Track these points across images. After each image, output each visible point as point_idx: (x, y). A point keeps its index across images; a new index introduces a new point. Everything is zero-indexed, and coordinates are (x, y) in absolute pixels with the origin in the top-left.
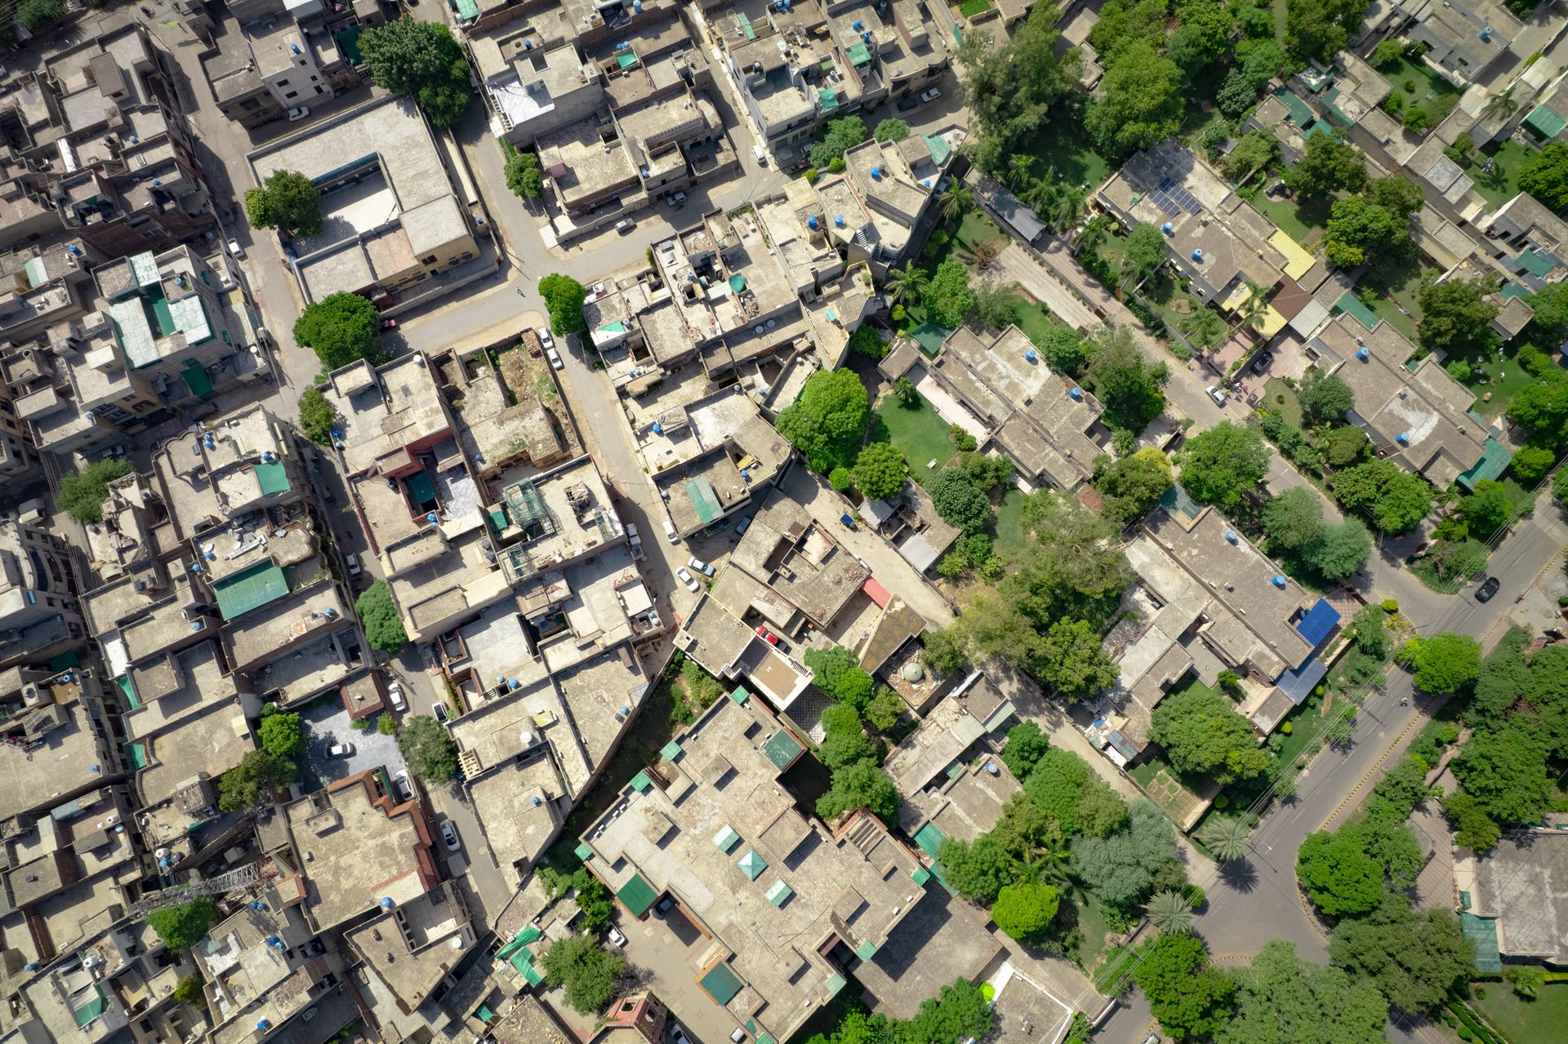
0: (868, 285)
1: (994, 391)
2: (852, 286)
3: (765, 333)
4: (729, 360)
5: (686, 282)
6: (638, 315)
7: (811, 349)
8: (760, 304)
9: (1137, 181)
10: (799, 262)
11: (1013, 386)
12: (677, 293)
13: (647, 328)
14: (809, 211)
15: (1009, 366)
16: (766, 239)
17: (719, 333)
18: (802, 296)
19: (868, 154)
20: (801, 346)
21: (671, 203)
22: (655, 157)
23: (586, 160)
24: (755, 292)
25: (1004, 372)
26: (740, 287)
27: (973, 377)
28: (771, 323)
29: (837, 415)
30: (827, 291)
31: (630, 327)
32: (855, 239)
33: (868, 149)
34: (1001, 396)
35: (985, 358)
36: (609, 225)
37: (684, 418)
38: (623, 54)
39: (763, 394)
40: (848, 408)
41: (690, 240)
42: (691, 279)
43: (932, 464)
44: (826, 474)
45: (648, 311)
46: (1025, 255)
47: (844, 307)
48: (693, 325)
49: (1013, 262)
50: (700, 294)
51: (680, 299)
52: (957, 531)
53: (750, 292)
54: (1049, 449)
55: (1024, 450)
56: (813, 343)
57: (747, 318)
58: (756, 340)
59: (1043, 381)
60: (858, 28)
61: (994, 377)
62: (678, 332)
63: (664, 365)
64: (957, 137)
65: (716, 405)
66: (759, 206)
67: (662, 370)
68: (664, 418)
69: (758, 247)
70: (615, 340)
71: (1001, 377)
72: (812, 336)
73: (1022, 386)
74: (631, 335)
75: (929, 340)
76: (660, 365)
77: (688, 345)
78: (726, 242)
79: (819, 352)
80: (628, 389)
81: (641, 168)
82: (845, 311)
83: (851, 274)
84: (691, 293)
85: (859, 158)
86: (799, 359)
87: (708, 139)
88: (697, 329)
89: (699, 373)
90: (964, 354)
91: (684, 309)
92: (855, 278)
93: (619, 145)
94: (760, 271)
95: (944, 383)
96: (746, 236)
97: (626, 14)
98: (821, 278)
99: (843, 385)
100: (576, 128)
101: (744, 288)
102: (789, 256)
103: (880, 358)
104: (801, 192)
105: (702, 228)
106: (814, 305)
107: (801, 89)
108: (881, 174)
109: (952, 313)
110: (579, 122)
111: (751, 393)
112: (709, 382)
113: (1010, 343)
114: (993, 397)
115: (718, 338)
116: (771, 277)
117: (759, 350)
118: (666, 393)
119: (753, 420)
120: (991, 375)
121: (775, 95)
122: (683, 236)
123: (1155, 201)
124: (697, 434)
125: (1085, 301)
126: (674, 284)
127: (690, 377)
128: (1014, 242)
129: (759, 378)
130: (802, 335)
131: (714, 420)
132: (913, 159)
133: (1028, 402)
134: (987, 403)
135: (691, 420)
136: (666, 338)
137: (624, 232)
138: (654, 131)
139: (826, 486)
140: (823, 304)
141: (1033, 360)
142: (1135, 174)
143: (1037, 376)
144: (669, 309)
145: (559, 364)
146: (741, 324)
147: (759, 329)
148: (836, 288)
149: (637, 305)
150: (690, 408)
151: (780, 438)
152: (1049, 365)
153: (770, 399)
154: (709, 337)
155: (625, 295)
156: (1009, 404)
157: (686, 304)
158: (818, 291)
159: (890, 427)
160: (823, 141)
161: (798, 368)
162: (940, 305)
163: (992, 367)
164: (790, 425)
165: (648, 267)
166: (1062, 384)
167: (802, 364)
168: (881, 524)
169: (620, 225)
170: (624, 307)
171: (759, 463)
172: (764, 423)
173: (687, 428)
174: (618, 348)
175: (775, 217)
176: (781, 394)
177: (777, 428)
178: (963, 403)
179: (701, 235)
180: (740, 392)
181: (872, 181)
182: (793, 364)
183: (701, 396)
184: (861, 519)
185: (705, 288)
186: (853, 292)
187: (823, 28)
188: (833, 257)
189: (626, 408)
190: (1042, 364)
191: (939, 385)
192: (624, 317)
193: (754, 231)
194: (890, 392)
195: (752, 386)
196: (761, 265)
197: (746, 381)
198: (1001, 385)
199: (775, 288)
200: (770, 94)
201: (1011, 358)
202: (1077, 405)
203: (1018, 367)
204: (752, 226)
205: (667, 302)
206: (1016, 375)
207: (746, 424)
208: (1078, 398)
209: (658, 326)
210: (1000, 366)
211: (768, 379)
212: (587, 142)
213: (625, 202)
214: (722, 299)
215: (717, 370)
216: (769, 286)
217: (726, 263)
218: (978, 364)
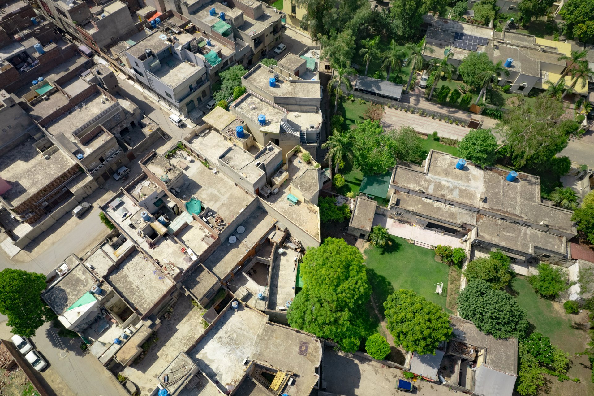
0: (309, 163)
1: (452, 203)
2: (297, 169)
3: (239, 241)
4: (214, 280)
5: (143, 225)
6: (106, 277)
7: (287, 237)
8: (222, 216)
9: (439, 42)
10: (243, 164)
11: (464, 193)
12: (140, 240)
13: (120, 286)
14: (233, 127)
15: (450, 179)
16: (206, 162)
17: (194, 258)
18: (258, 193)
19: (260, 74)
20: (277, 237)
21: (118, 177)
22: (87, 142)
23: (29, 171)
24: (214, 208)
25: (451, 185)
26: (198, 209)
27: (429, 201)
28: (241, 229)
29: (345, 285)
30: (278, 180)
31: (102, 292)
32: (282, 129)
33: (259, 72)
34: (460, 205)
35: (429, 182)
36: (68, 215)
37: (191, 366)
38: (39, 87)
39: (263, 298)
40: (352, 273)
41: (137, 191)
42: (147, 219)
43: (439, 289)
44: (362, 349)
45: (116, 268)
46: (399, 112)
47: (301, 185)
48: (164, 261)
49: (394, 119)
50: (161, 230)
51: (144, 244)
52: (514, 341)
53: (209, 210)
54: (523, 229)
55: (507, 239)
56: (286, 230)
57: (216, 233)
58: (234, 251)
59: (482, 180)
60: (213, 13)
61: (445, 192)
62: (153, 276)
63: (150, 316)
64: (314, 54)
65: (221, 333)
66: (190, 142)
67: (149, 322)
68: (167, 379)
69: (201, 172)
70: (89, 314)
71: (451, 191)
72: (282, 225)
73: (471, 189)
74: (107, 300)
75: (375, 189)
76: (145, 318)
77: (169, 283)
78: (171, 176)
79: (295, 237)
80: (118, 359)
81: (75, 154)
82: (304, 188)
83: (290, 161)
84: (152, 234)
85: (254, 79)
86: (281, 251)
87: (133, 124)
88: (171, 264)
89: (190, 308)
90: (412, 186)
91: (151, 251)
92: (296, 162)
93: (57, 150)
94: (211, 190)
95: (406, 216)
96: (187, 168)
97: (34, 59)
98: (270, 170)
99: (338, 253)
100: (15, 152)
101: (203, 209)
102: (231, 163)
103: (347, 220)
104: (219, 117)
105: (145, 177)
106: (272, 197)
107: (189, 60)
108: (277, 82)
109: (385, 160)
110: (16, 146)
111: (251, 302)
112: (204, 311)
113: (439, 163)
114: (453, 209)
115: (196, 263)
116: (223, 190)
117: (240, 258)
118: (163, 344)
119: (265, 330)
120: (443, 192)
121: (171, 71)
122: (129, 190)
123: (459, 47)
124: (212, 376)
125: (458, 122)
126: (134, 234)
127: (183, 315)
128: (386, 107)
129: (251, 285)
130: (274, 228)
131: (225, 350)
132: (294, 68)
133: (485, 200)
134: (453, 215)
135: (200, 364)
136: (142, 287)
137: (82, 215)
138: (79, 125)
139: (364, 360)
140: (280, 193)
141: (462, 168)
142: (436, 39)
143: (475, 178)
144: (138, 259)
145: (42, 364)
146: (212, 241)
147: (232, 239)
148: (285, 174)
149: (102, 269)
150: (192, 352)
151: (303, 336)
152: (478, 166)
153: (271, 300)
154: (186, 266)
155: (88, 264)
156: (471, 209)
157: (152, 246)
158: (271, 183)
159: (384, 274)
160: (220, 89)
161: (283, 260)
162: (372, 157)
163: (439, 186)
164: (308, 317)
165: (109, 231)
166: (496, 175)
167: (284, 254)
168: (440, 373)
169: (76, 211)
170: (89, 275)
171: (295, 375)
172: (279, 329)
173: (198, 374)
174: (97, 319)
175: (206, 145)
176: (279, 290)
177: (294, 327)
178: (430, 226)
179: (146, 183)
180: (240, 307)
181: (273, 89)
182: (277, 257)
183: (201, 331)
184: (415, 377)
185: (166, 225)
186: (299, 173)
187: (190, 25)
188: (271, 149)
189: (123, 382)
190: (472, 168)
191: (401, 221)
192: (92, 285)
193: (192, 162)
194: (367, 245)
195: (248, 296)
196: (210, 185)
197: (240, 293)
198: (455, 196)
199: (231, 197)
200: (168, 71)
201: (447, 173)
202: (519, 186)
203: (457, 177)
204: (189, 158)
205: (133, 252)
206: (461, 184)
207: (261, 338)
208: (515, 180)
209: (131, 279)
210: (444, 183)
211: (260, 282)
212: (27, 158)
213: (73, 190)
214: (186, 227)
215: (206, 296)
216: (224, 199)
217: (177, 195)
218: (427, 188)
